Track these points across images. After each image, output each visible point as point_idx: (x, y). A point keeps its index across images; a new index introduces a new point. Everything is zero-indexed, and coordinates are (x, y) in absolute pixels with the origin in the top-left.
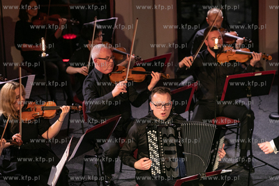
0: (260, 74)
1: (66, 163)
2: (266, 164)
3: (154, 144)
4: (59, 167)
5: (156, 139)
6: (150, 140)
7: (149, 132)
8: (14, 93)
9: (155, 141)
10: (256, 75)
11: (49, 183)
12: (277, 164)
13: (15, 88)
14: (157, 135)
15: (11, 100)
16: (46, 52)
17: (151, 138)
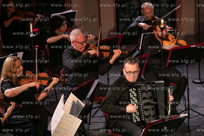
0: (195, 46)
2: (200, 114)
3: (134, 99)
5: (135, 95)
6: (131, 96)
7: (131, 90)
8: (15, 65)
9: (135, 97)
13: (15, 60)
14: (136, 92)
15: (12, 70)
17: (132, 94)
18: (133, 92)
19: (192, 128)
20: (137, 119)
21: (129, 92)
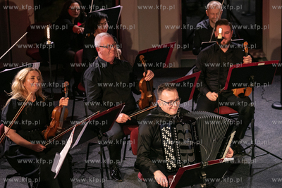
0: (263, 64)
1: (69, 151)
2: (268, 153)
3: (168, 140)
4: (63, 154)
5: (170, 135)
7: (163, 129)
9: (169, 137)
10: (259, 64)
11: (53, 170)
12: (279, 153)
14: (172, 131)
16: (51, 40)
17: (165, 134)
18: (167, 132)
19: (255, 171)
20: (171, 166)
21: (161, 132)
